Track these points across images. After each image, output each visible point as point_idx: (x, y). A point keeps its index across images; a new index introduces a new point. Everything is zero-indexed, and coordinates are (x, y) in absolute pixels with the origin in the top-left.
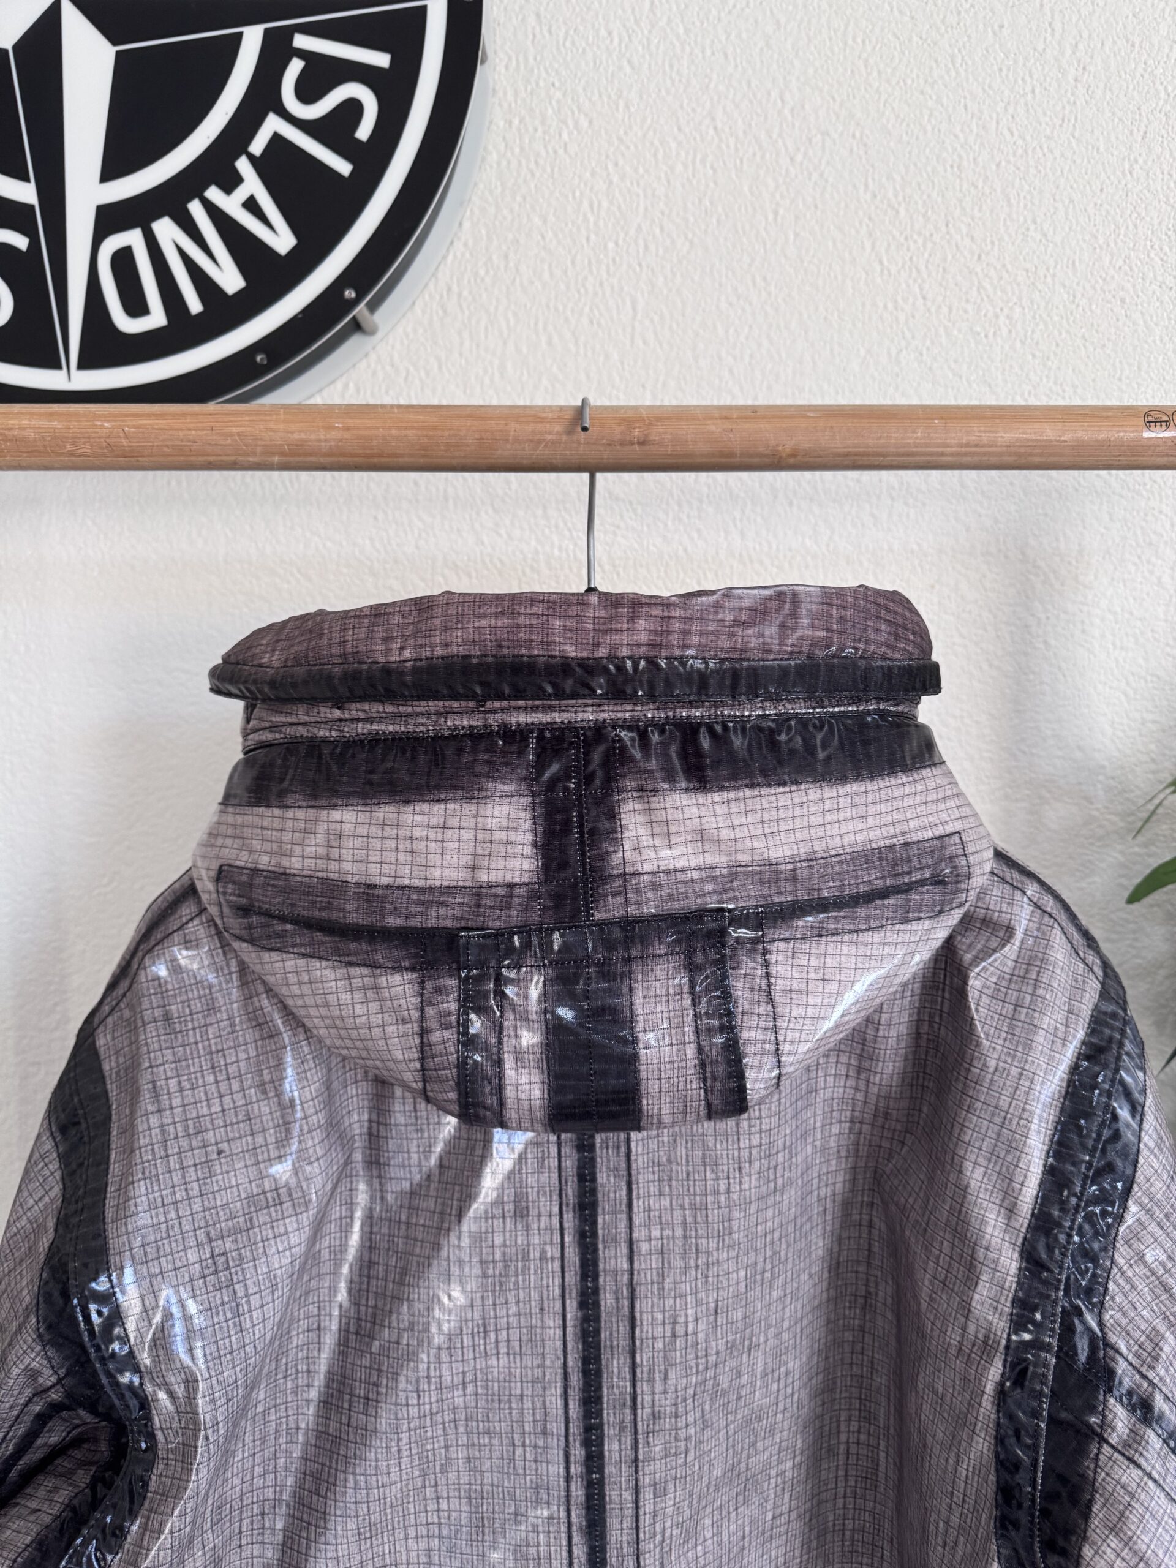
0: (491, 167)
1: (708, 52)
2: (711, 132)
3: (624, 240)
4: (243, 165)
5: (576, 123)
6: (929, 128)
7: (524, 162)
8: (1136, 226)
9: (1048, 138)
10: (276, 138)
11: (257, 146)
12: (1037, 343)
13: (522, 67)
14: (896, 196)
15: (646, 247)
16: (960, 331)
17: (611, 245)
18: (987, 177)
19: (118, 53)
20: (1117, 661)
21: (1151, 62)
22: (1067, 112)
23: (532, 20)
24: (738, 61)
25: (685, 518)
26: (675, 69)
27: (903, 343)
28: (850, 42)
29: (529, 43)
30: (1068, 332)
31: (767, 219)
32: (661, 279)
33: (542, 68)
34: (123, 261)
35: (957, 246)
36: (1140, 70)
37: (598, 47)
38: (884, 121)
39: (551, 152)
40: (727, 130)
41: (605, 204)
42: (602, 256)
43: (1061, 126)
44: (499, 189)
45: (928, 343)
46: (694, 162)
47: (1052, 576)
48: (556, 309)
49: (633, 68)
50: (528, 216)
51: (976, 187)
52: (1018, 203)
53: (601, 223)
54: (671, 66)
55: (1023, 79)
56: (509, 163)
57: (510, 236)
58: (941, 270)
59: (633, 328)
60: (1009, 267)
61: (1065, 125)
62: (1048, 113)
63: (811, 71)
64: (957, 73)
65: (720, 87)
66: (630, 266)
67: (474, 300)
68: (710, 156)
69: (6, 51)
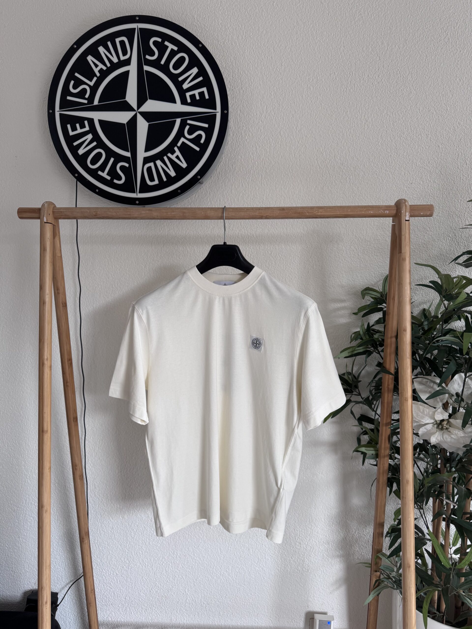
0: (229, 145)
1: (279, 118)
2: (280, 136)
3: (260, 161)
4: (176, 149)
5: (249, 135)
6: (330, 135)
7: (237, 144)
8: (379, 157)
9: (358, 137)
10: (183, 143)
11: (179, 144)
13: (237, 122)
14: (323, 150)
15: (265, 163)
16: (338, 182)
17: (256, 163)
18: (344, 146)
19: (149, 125)
20: (375, 259)
21: (382, 119)
22: (363, 131)
23: (239, 112)
24: (286, 120)
26: (272, 122)
28: (312, 115)
29: (238, 117)
30: (363, 181)
31: (293, 156)
32: (268, 170)
33: (241, 122)
34: (149, 169)
35: (337, 162)
36: (380, 121)
37: (254, 117)
38: (320, 133)
39: (243, 141)
40: (284, 136)
41: (255, 153)
42: (254, 165)
43: (361, 134)
44: (231, 150)
45: (330, 184)
46: (276, 143)
47: (360, 239)
48: (244, 178)
49: (262, 122)
50: (238, 156)
51: (342, 148)
52: (352, 152)
53: (254, 158)
55: (353, 124)
56: (233, 144)
57: (234, 161)
58: (333, 167)
59: (262, 182)
60: (349, 166)
62: (358, 131)
63: (303, 122)
64: (337, 122)
65: (282, 126)
66: (261, 168)
67: (225, 175)
68: (280, 142)
69: (125, 124)
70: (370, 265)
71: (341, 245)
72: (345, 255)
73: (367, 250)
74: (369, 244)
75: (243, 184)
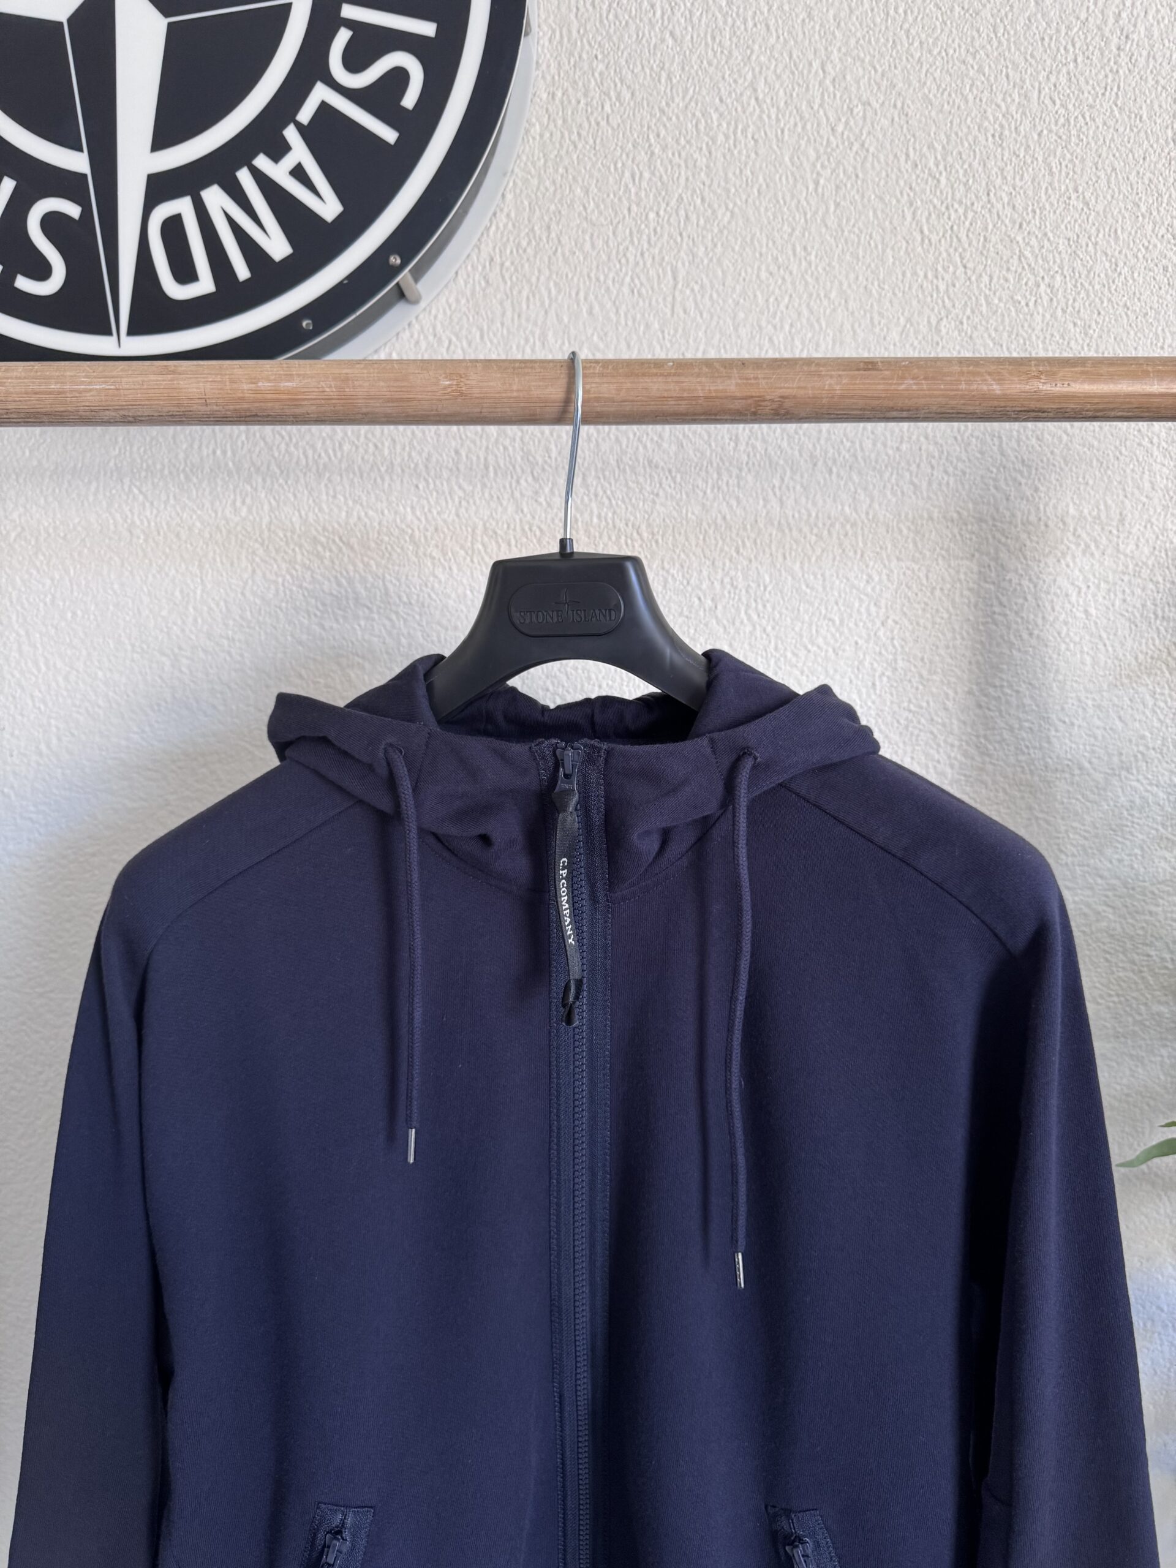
0: (534, 138)
1: (750, 24)
2: (753, 102)
3: (665, 210)
4: (291, 134)
5: (618, 98)
6: (971, 97)
7: (566, 134)
9: (1091, 107)
10: (324, 107)
11: (305, 115)
12: (1079, 311)
13: (566, 40)
14: (937, 166)
15: (687, 217)
16: (1000, 300)
17: (652, 215)
18: (1029, 146)
19: (170, 24)
20: (1158, 629)
22: (1109, 81)
24: (781, 32)
25: (725, 488)
26: (717, 41)
27: (943, 313)
28: (892, 12)
29: (572, 16)
30: (1109, 300)
31: (807, 189)
32: (702, 249)
33: (585, 41)
34: (173, 228)
35: (998, 214)
37: (641, 20)
38: (926, 91)
39: (593, 123)
40: (768, 101)
41: (646, 175)
42: (643, 226)
43: (1103, 94)
44: (542, 161)
45: (968, 312)
46: (735, 133)
48: (598, 279)
49: (676, 41)
50: (570, 187)
51: (1018, 156)
52: (1060, 171)
53: (643, 194)
54: (713, 38)
55: (1065, 48)
56: (551, 135)
57: (553, 207)
58: (982, 239)
59: (674, 297)
60: (1050, 235)
61: (1107, 93)
62: (1091, 82)
63: (853, 41)
64: (999, 42)
65: (762, 58)
66: (671, 236)
67: (516, 270)
68: (752, 127)
69: (61, 24)
70: (1136, 658)
71: (1016, 571)
72: (1032, 616)
73: (1124, 591)
74: (1131, 566)
75: (597, 309)
